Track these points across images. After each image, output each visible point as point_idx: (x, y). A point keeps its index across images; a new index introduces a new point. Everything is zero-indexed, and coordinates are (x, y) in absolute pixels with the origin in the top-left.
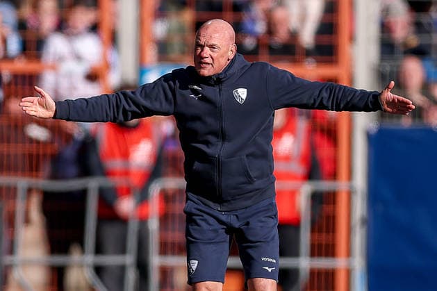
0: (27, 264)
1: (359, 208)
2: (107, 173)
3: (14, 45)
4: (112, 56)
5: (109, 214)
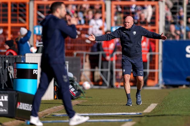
0: (86, 71)
1: (161, 58)
2: (104, 50)
3: (83, 22)
4: (105, 24)
5: (104, 60)
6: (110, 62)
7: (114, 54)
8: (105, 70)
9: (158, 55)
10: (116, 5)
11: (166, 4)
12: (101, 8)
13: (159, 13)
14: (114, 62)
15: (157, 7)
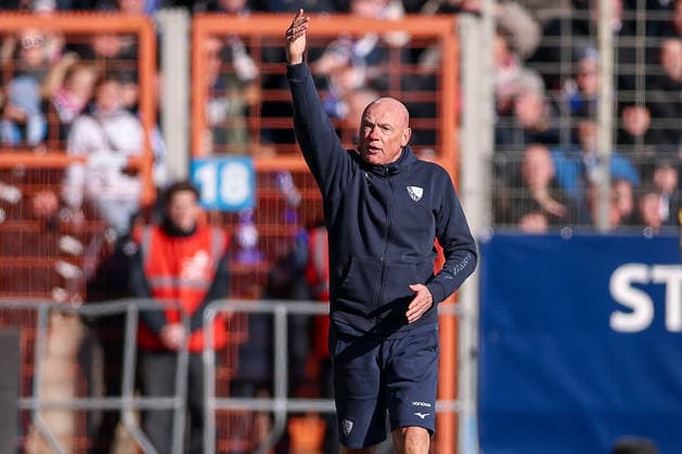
0: (48, 408)
1: (469, 337)
2: (153, 293)
3: (36, 129)
5: (153, 345)
6: (183, 360)
7: (210, 313)
8: (156, 403)
9: (456, 320)
11: (503, 31)
13: (459, 78)
14: (209, 357)
15: (450, 46)
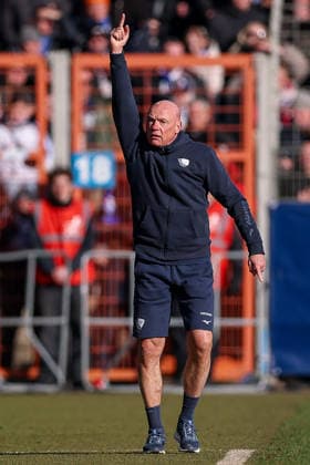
6: (67, 291)
7: (85, 259)
8: (48, 321)
10: (91, 69)
11: (285, 64)
12: (31, 82)
13: (255, 97)
14: (84, 289)
15: (248, 74)
